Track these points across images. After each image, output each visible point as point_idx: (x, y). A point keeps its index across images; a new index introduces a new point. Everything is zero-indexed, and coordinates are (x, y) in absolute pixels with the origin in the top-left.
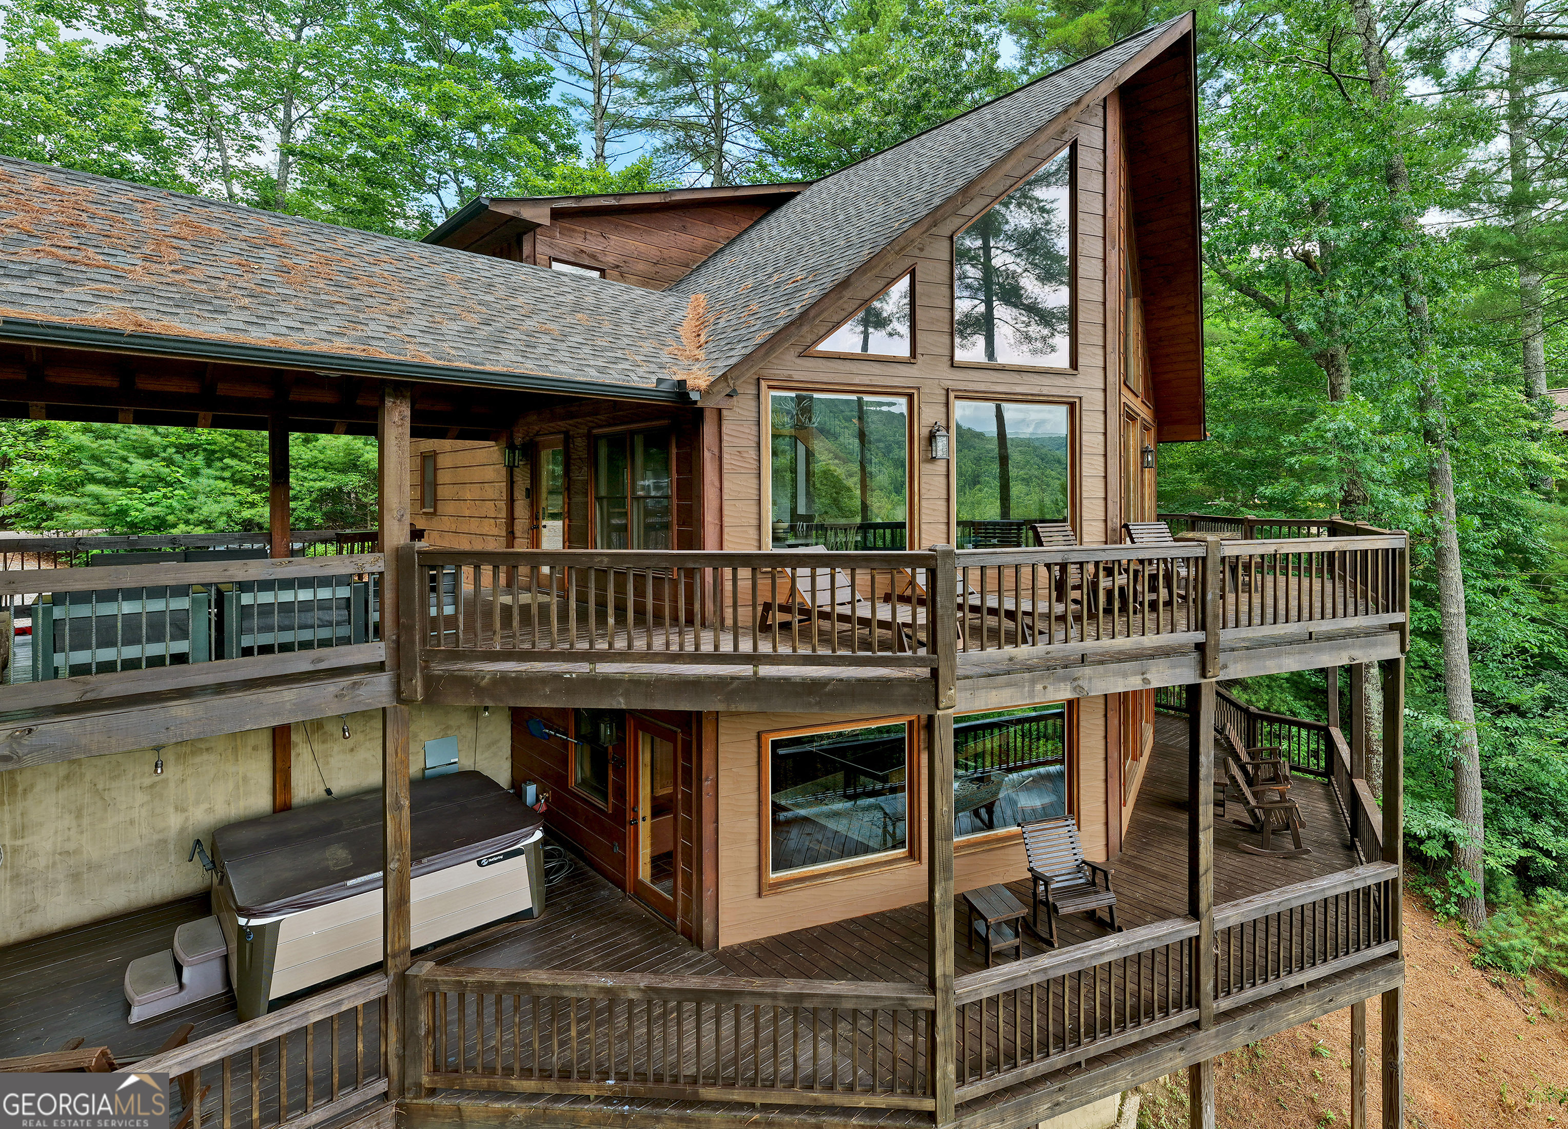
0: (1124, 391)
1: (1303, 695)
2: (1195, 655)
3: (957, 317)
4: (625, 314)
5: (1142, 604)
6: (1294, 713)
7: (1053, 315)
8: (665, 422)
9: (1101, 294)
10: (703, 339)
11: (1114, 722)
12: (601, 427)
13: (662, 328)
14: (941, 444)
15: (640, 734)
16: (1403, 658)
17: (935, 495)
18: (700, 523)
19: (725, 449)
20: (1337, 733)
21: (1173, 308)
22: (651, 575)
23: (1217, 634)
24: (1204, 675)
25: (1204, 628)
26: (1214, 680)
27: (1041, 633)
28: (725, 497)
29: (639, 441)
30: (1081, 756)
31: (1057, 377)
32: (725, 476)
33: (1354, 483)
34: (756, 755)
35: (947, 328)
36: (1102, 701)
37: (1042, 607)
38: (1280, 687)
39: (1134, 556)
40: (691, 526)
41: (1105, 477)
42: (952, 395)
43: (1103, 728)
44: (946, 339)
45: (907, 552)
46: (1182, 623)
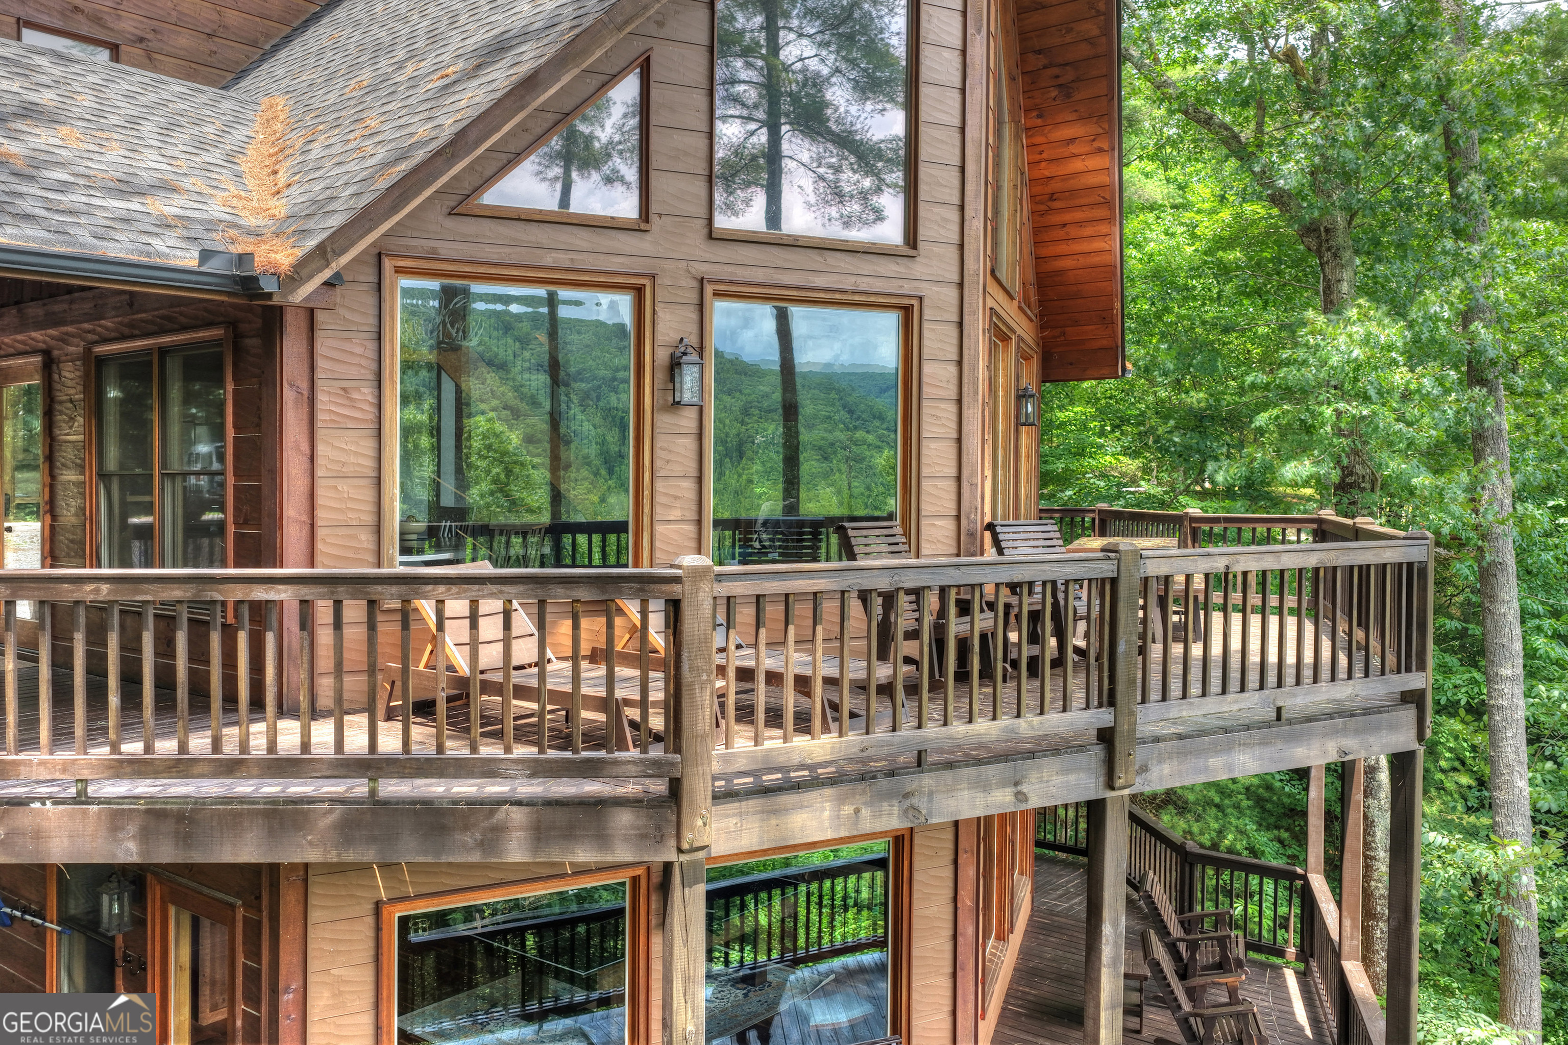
0: (993, 288)
1: (1272, 820)
2: (1097, 752)
3: (720, 154)
4: (148, 129)
5: (1015, 664)
6: (1252, 851)
7: (880, 155)
8: (216, 333)
9: (957, 112)
10: (282, 178)
11: (968, 872)
12: (106, 341)
13: (215, 156)
14: (689, 378)
15: (172, 910)
16: (1421, 750)
17: (678, 470)
18: (276, 520)
19: (319, 384)
20: (1319, 884)
21: (1072, 140)
22: (185, 616)
23: (1132, 714)
24: (1111, 786)
25: (1112, 703)
26: (1126, 792)
27: (853, 715)
28: (319, 473)
29: (174, 368)
30: (915, 934)
31: (882, 260)
32: (320, 434)
33: (1356, 452)
34: (371, 944)
35: (701, 168)
36: (949, 835)
37: (856, 670)
38: (1237, 807)
39: (1006, 575)
40: (259, 526)
41: (959, 440)
42: (709, 289)
43: (950, 884)
44: (700, 187)
45: (630, 570)
46: (1078, 697)
